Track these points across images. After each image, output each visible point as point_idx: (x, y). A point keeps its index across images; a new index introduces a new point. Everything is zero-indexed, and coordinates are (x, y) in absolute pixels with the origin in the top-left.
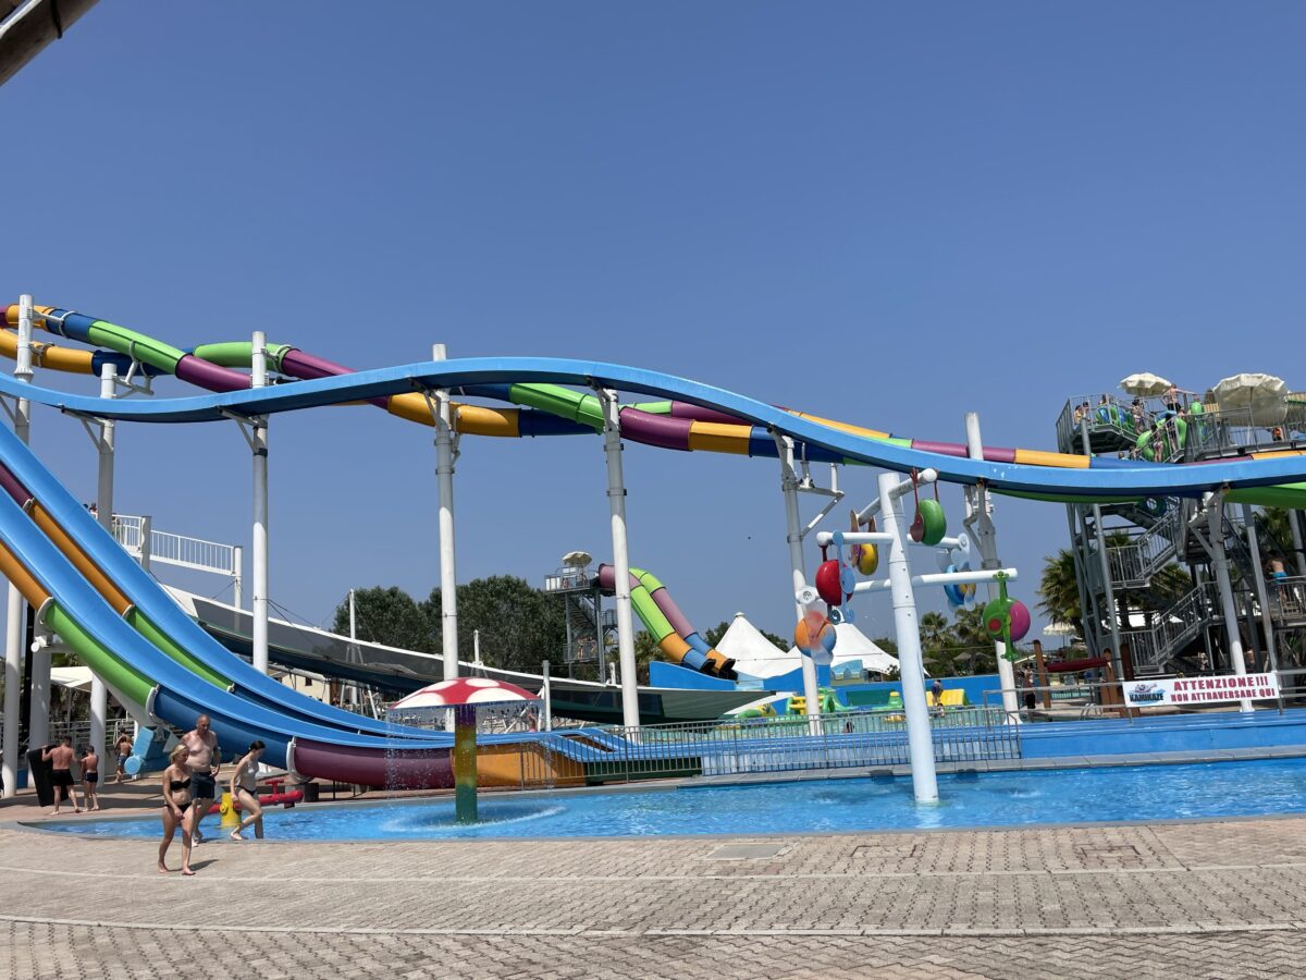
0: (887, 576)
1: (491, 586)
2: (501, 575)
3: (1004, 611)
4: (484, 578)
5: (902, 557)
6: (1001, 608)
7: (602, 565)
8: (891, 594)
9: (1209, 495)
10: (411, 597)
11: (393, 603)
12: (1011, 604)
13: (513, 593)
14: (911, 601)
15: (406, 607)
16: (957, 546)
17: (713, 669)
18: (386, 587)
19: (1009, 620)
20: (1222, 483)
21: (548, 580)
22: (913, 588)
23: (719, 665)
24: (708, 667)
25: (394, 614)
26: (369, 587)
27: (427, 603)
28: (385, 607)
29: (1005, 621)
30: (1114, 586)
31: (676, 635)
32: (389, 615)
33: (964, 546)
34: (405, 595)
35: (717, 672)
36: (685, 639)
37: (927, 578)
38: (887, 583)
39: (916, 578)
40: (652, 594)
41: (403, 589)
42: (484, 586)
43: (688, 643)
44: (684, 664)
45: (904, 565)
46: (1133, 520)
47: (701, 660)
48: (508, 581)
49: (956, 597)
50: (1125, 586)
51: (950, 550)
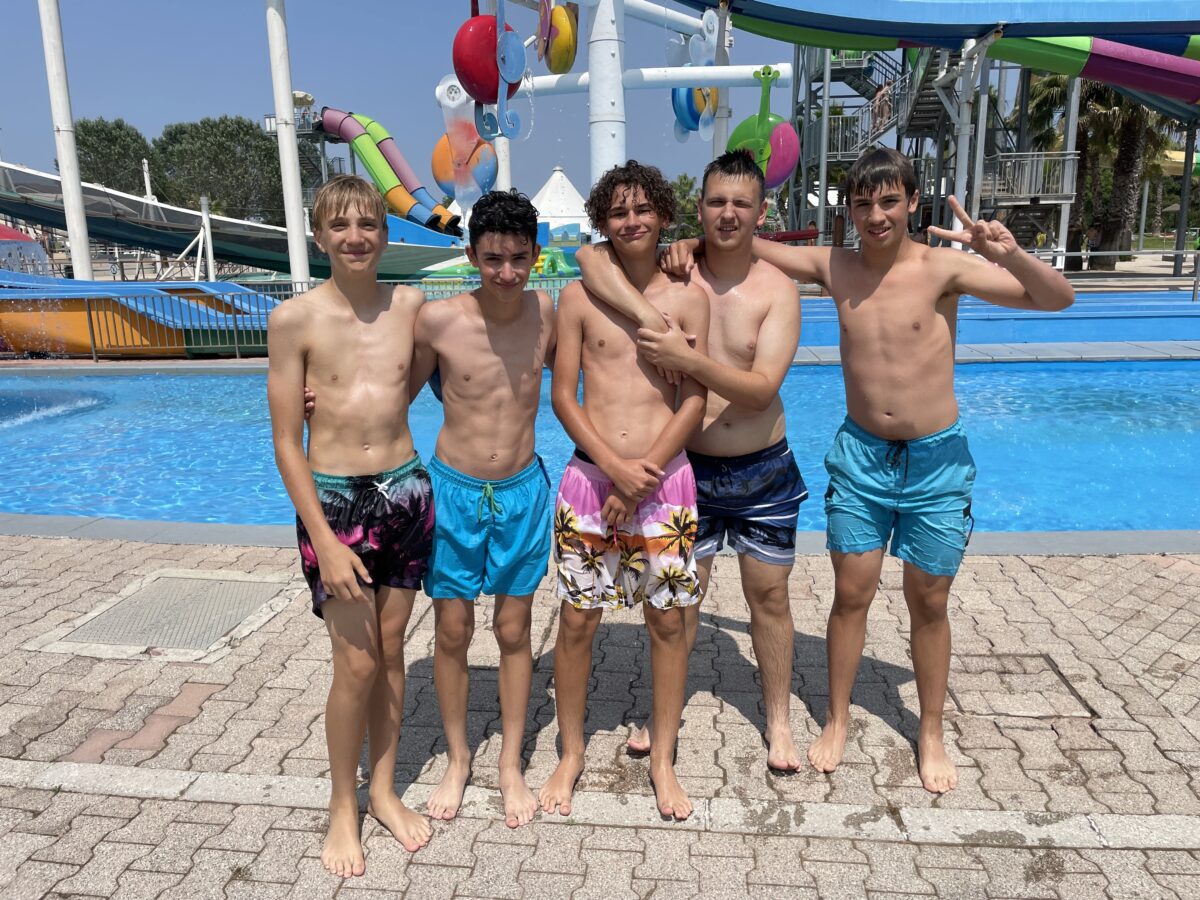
0: (586, 68)
1: (222, 126)
2: (232, 116)
3: (763, 136)
4: (215, 117)
5: (612, 31)
6: (759, 132)
7: (325, 108)
8: (588, 99)
9: (971, 43)
10: (139, 131)
11: (120, 136)
12: (776, 126)
13: (245, 135)
14: (618, 112)
15: (135, 141)
16: (700, 31)
17: (439, 225)
18: (110, 119)
19: (768, 152)
20: (997, 25)
21: (267, 120)
22: (625, 89)
23: (445, 220)
24: (434, 223)
25: (122, 147)
26: (93, 118)
27: (161, 140)
28: (112, 140)
29: (761, 153)
30: (829, 157)
31: (402, 188)
32: (117, 149)
33: (710, 32)
34: (134, 129)
35: (443, 228)
36: (411, 194)
37: (650, 73)
38: (584, 78)
39: (631, 72)
40: (379, 145)
41: (129, 122)
42: (215, 125)
43: (415, 198)
44: (409, 218)
45: (614, 47)
46: (856, 90)
47: (426, 215)
48: (239, 122)
49: (687, 116)
50: (839, 158)
51: (688, 36)
